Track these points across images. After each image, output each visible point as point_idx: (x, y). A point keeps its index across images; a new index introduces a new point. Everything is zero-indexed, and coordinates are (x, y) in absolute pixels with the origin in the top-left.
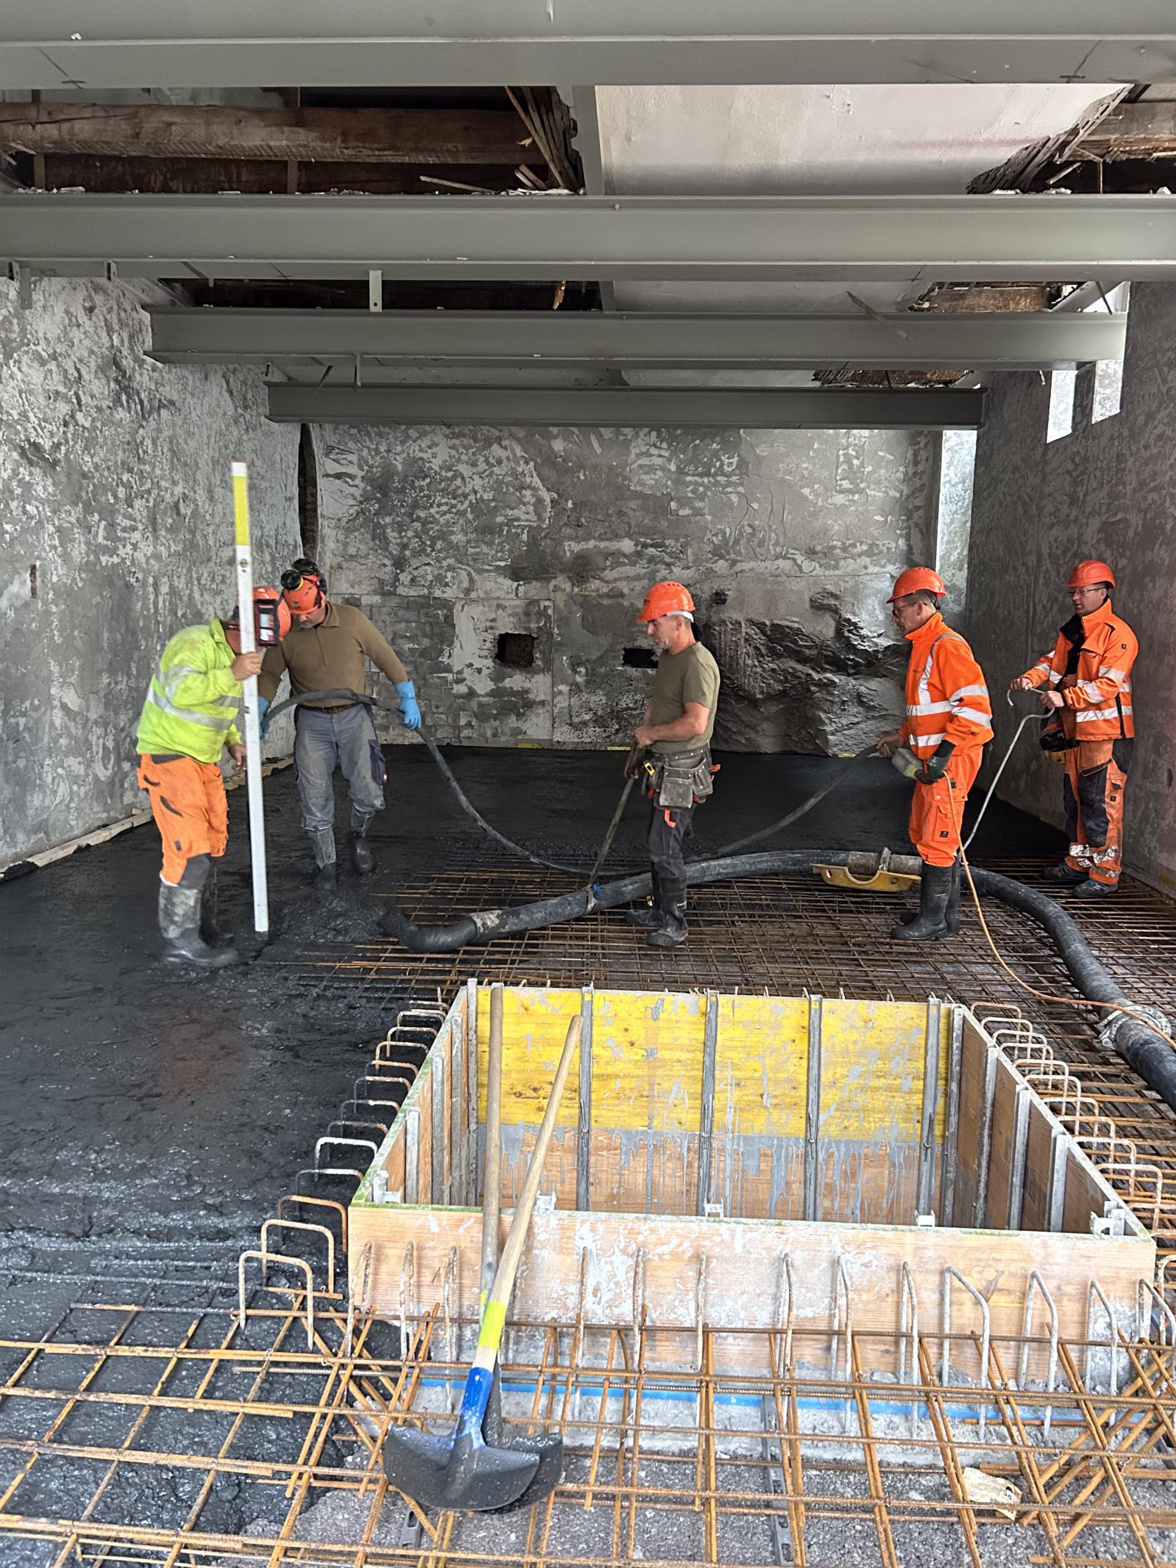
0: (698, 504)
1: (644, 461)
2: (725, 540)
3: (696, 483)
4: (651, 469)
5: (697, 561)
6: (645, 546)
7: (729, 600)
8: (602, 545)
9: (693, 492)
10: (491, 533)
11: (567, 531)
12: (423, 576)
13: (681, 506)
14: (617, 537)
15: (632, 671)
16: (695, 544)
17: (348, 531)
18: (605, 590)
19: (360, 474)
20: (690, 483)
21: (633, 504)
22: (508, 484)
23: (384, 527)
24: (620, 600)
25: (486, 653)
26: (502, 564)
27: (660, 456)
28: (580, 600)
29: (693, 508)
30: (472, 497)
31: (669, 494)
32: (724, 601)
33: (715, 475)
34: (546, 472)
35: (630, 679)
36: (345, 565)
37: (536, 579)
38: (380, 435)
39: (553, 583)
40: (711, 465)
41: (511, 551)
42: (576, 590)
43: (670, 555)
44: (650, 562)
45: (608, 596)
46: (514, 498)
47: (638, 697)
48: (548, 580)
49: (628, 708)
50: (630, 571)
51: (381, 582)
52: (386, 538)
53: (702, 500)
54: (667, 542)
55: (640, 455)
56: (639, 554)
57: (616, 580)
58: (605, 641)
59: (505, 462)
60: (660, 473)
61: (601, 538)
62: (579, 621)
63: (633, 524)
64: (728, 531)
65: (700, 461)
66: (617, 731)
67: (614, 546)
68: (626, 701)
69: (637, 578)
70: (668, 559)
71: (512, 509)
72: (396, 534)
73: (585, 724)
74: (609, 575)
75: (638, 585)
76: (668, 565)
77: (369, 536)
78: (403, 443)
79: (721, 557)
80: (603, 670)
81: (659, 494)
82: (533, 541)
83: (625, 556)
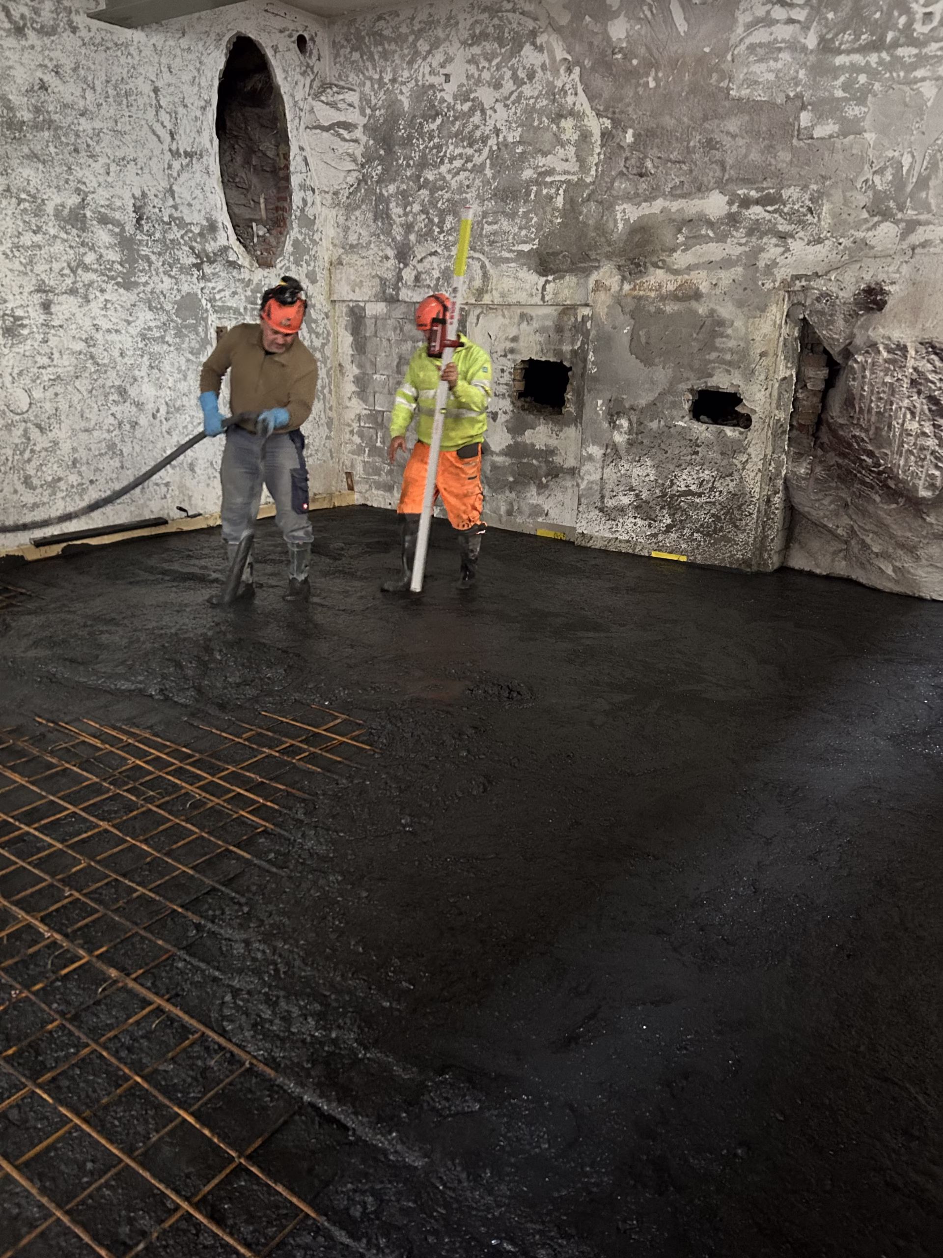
0: (853, 111)
1: (760, 36)
2: (899, 182)
3: (855, 69)
4: (771, 50)
5: (839, 225)
6: (746, 203)
7: (891, 302)
8: (675, 206)
9: (845, 87)
10: (515, 199)
11: (621, 186)
12: (428, 273)
13: (820, 117)
14: (701, 189)
15: (703, 430)
16: (837, 195)
17: (350, 208)
18: (671, 287)
19: (363, 121)
20: (842, 68)
21: (733, 125)
22: (541, 112)
23: (387, 201)
24: (694, 304)
25: (502, 389)
26: (526, 248)
27: (790, 21)
28: (630, 304)
29: (843, 121)
30: (492, 142)
31: (799, 96)
32: (880, 306)
33: (895, 44)
34: (598, 82)
35: (695, 444)
36: (345, 259)
37: (570, 271)
38: (385, 55)
39: (595, 276)
40: (888, 23)
41: (539, 227)
42: (627, 287)
43: (789, 217)
44: (750, 233)
45: (675, 297)
46: (548, 136)
47: (706, 475)
48: (587, 272)
49: (689, 493)
50: (714, 251)
51: (383, 282)
52: (389, 217)
53: (861, 101)
54: (785, 193)
55: (751, 26)
56: (733, 220)
57: (690, 268)
58: (662, 374)
59: (539, 74)
60: (785, 56)
61: (674, 195)
62: (626, 340)
63: (730, 161)
64: (906, 161)
65: (864, 21)
66: (669, 528)
67: (692, 206)
68: (686, 480)
69: (727, 263)
70: (783, 226)
71: (545, 154)
72: (400, 211)
73: (622, 510)
74: (680, 259)
75: (726, 277)
76: (783, 237)
77: (370, 215)
78: (411, 63)
79: (886, 215)
80: (654, 425)
81: (780, 100)
82: (572, 207)
83: (710, 224)
